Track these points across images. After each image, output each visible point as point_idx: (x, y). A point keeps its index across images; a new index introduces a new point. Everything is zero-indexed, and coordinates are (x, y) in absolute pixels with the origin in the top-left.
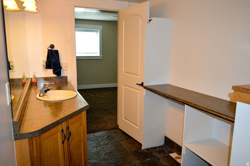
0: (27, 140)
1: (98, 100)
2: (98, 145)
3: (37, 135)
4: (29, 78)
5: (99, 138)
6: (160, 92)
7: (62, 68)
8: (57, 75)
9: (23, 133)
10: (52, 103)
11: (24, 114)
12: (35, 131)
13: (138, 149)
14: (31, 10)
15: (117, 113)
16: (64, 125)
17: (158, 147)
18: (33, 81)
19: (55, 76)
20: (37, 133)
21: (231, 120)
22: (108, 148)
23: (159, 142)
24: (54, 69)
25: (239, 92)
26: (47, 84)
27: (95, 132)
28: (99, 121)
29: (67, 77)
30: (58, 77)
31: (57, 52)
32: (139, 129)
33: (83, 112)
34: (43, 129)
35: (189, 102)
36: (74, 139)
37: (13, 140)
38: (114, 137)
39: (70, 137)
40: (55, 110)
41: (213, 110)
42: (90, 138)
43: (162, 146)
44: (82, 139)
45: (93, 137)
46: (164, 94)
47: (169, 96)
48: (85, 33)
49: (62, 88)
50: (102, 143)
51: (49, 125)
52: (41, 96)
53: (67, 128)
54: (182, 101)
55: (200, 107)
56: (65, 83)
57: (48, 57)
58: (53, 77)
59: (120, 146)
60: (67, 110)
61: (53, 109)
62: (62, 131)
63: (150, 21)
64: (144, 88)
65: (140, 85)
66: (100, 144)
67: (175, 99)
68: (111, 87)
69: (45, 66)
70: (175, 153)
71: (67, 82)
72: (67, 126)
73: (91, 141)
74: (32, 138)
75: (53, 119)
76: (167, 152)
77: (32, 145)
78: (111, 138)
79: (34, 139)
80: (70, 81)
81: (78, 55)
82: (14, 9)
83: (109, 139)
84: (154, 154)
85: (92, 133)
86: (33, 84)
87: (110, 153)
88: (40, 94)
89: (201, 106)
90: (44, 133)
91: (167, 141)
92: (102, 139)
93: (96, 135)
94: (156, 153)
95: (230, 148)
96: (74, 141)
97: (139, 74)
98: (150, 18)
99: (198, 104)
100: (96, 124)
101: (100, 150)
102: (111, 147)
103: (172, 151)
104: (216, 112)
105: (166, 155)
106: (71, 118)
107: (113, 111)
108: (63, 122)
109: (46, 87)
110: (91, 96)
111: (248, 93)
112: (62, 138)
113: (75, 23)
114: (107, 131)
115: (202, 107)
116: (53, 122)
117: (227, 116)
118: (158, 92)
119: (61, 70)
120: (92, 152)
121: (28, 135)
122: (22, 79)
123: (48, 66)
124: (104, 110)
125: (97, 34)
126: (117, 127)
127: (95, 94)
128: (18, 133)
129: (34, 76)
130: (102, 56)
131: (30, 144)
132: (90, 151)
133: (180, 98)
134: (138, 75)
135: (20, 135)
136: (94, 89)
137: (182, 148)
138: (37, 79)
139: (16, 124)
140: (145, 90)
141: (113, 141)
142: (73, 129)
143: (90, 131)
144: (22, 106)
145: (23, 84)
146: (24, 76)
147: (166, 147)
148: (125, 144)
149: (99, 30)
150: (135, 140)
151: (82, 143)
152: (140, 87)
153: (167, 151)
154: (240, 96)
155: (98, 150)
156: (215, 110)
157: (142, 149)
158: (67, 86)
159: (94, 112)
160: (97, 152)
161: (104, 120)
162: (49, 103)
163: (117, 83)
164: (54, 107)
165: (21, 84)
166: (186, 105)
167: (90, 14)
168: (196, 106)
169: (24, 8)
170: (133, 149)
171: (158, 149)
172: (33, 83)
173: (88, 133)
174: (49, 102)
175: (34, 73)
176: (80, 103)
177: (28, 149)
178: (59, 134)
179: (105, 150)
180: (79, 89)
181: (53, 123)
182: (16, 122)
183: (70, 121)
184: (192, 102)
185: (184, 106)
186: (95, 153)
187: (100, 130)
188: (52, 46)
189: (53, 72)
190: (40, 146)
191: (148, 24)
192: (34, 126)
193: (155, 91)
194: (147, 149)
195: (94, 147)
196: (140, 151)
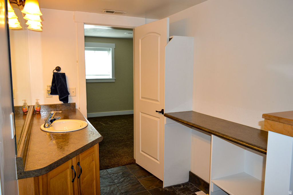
0: (32, 179)
1: (111, 129)
2: (112, 184)
3: (44, 173)
4: (32, 106)
5: (112, 176)
6: (183, 120)
7: (69, 94)
8: (64, 102)
9: (28, 171)
10: (60, 134)
11: (28, 148)
12: (42, 168)
13: (159, 188)
14: (35, 29)
15: (133, 145)
16: (74, 160)
17: (182, 184)
18: (36, 109)
19: (61, 102)
20: (44, 170)
21: (264, 152)
22: (124, 187)
23: (183, 179)
24: (61, 95)
25: (270, 121)
26: (53, 112)
27: (108, 169)
28: (113, 155)
29: (75, 103)
30: (65, 104)
31: (64, 75)
32: (159, 163)
33: (95, 145)
34: (51, 166)
35: (216, 132)
36: (85, 177)
37: (17, 179)
38: (130, 173)
39: (81, 175)
40: (64, 143)
41: (243, 140)
42: (101, 175)
43: (187, 184)
44: (95, 177)
45: (105, 174)
46: (187, 122)
47: (194, 125)
48: (95, 52)
49: (70, 117)
50: (116, 181)
51: (57, 161)
52: (46, 127)
53: (78, 164)
54: (208, 131)
55: (229, 137)
56: (73, 112)
57: (53, 82)
58: (59, 104)
59: (137, 184)
60: (77, 143)
61: (61, 142)
62: (71, 168)
63: (170, 39)
64: (164, 116)
65: (160, 112)
66: (114, 182)
67: (201, 128)
68: (126, 115)
69: (50, 92)
70: (202, 191)
71: (75, 111)
72: (78, 162)
73: (103, 179)
74: (38, 176)
75: (62, 154)
76: (192, 191)
77: (38, 184)
78: (127, 175)
79: (40, 178)
80: (78, 109)
81: (87, 78)
82: (16, 28)
83: (124, 177)
84: (177, 193)
85: (104, 169)
86: (36, 113)
87: (126, 192)
88: (45, 124)
89: (230, 135)
90: (52, 170)
91: (193, 177)
92: (116, 176)
93: (109, 172)
94: (180, 192)
95: (263, 183)
96: (85, 179)
97: (159, 99)
98: (170, 36)
99: (226, 134)
100: (109, 159)
101: (114, 190)
102: (127, 185)
103: (198, 188)
104: (247, 143)
105: (191, 193)
106: (82, 152)
107: (129, 143)
108: (73, 157)
109: (52, 117)
110: (102, 125)
111: (279, 122)
112: (71, 176)
113: (85, 41)
114: (121, 167)
115: (231, 138)
116: (62, 157)
117: (259, 147)
118: (181, 120)
119: (69, 96)
120: (105, 192)
121: (34, 172)
122: (22, 107)
123: (54, 91)
124: (118, 142)
125: (109, 53)
126: (133, 162)
127: (107, 123)
128: (22, 170)
129: (37, 103)
130: (114, 78)
131: (36, 183)
132: (102, 191)
133: (207, 127)
134: (157, 101)
135: (25, 173)
136: (105, 116)
137: (209, 185)
138: (40, 106)
139: (20, 160)
140: (165, 118)
141: (129, 179)
142: (84, 165)
143: (102, 167)
144: (25, 139)
145: (24, 113)
146: (25, 104)
147: (191, 185)
148: (143, 182)
149: (111, 49)
150: (155, 177)
151: (95, 181)
152: (159, 114)
153: (193, 189)
154: (271, 125)
155: (112, 189)
156: (245, 140)
157: (164, 187)
158: (76, 115)
159: (106, 144)
160: (111, 192)
161: (118, 154)
162: (56, 135)
163: (133, 109)
164: (62, 140)
165: (22, 112)
166: (212, 135)
167: (101, 30)
168: (224, 137)
169: (28, 26)
170: (153, 188)
171: (182, 187)
172: (36, 111)
173: (100, 170)
174: (56, 133)
175: (37, 100)
176: (92, 135)
177: (34, 189)
178: (69, 172)
179: (120, 189)
180: (89, 117)
181: (62, 159)
182: (20, 158)
183: (81, 156)
184: (219, 132)
185: (211, 136)
186: (109, 193)
187: (113, 166)
188: (58, 69)
189: (59, 98)
190: (47, 185)
191: (167, 43)
192: (40, 162)
193: (177, 119)
194: (169, 187)
195: (106, 186)
196: (161, 190)
